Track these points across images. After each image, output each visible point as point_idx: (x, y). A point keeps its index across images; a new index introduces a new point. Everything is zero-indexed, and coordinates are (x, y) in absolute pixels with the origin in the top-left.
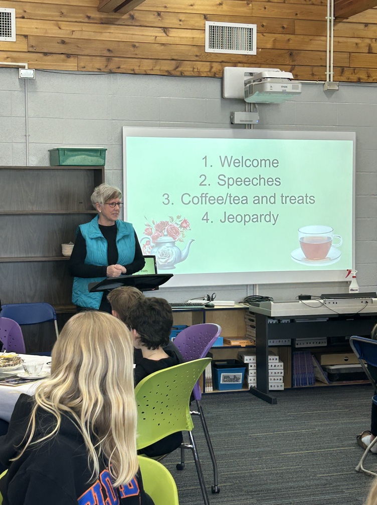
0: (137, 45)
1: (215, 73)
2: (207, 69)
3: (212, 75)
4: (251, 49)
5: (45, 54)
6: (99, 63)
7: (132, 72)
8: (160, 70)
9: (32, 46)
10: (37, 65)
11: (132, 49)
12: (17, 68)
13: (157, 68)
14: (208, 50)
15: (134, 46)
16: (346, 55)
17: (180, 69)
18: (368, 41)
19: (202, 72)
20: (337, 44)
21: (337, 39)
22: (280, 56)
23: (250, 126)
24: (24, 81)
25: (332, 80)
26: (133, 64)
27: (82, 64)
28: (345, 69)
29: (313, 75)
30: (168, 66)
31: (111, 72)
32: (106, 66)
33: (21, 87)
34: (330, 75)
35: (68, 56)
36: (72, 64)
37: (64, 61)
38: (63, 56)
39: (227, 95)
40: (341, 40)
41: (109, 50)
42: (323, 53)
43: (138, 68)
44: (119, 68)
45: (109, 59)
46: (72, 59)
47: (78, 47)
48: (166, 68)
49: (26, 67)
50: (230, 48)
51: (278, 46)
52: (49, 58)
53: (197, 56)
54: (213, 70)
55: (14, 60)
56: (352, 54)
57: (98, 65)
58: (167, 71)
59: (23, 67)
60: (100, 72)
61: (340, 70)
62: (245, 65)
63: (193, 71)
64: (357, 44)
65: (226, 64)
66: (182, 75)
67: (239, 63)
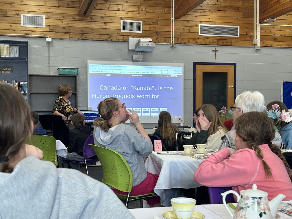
0: (93, 29)
1: (125, 40)
2: (122, 38)
3: (124, 40)
4: (140, 30)
5: (57, 32)
6: (78, 36)
7: (91, 39)
8: (102, 39)
9: (51, 29)
10: (53, 36)
11: (91, 30)
12: (45, 38)
13: (102, 38)
14: (122, 31)
15: (92, 29)
16: (179, 33)
17: (111, 38)
18: (188, 28)
19: (120, 39)
20: (175, 29)
21: (176, 27)
22: (152, 33)
23: (139, 61)
24: (48, 43)
25: (173, 43)
26: (91, 37)
27: (71, 36)
28: (179, 39)
29: (166, 41)
30: (106, 37)
31: (83, 39)
32: (81, 37)
33: (47, 45)
34: (172, 41)
35: (66, 33)
36: (67, 36)
37: (64, 35)
38: (64, 33)
39: (130, 48)
40: (177, 27)
41: (82, 31)
42: (170, 32)
43: (93, 38)
44: (86, 38)
45: (82, 34)
46: (67, 34)
47: (69, 29)
48: (105, 38)
49: (49, 37)
50: (131, 30)
51: (151, 29)
52: (58, 34)
53: (118, 33)
54: (124, 39)
55: (45, 35)
56: (182, 33)
57: (77, 37)
58: (106, 39)
59: (48, 37)
60: (78, 39)
61: (177, 39)
62: (138, 37)
63: (116, 39)
64: (184, 29)
65: (130, 36)
66: (112, 41)
67: (135, 36)
